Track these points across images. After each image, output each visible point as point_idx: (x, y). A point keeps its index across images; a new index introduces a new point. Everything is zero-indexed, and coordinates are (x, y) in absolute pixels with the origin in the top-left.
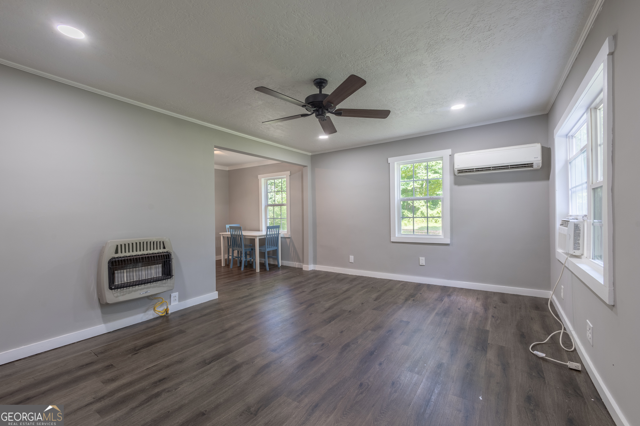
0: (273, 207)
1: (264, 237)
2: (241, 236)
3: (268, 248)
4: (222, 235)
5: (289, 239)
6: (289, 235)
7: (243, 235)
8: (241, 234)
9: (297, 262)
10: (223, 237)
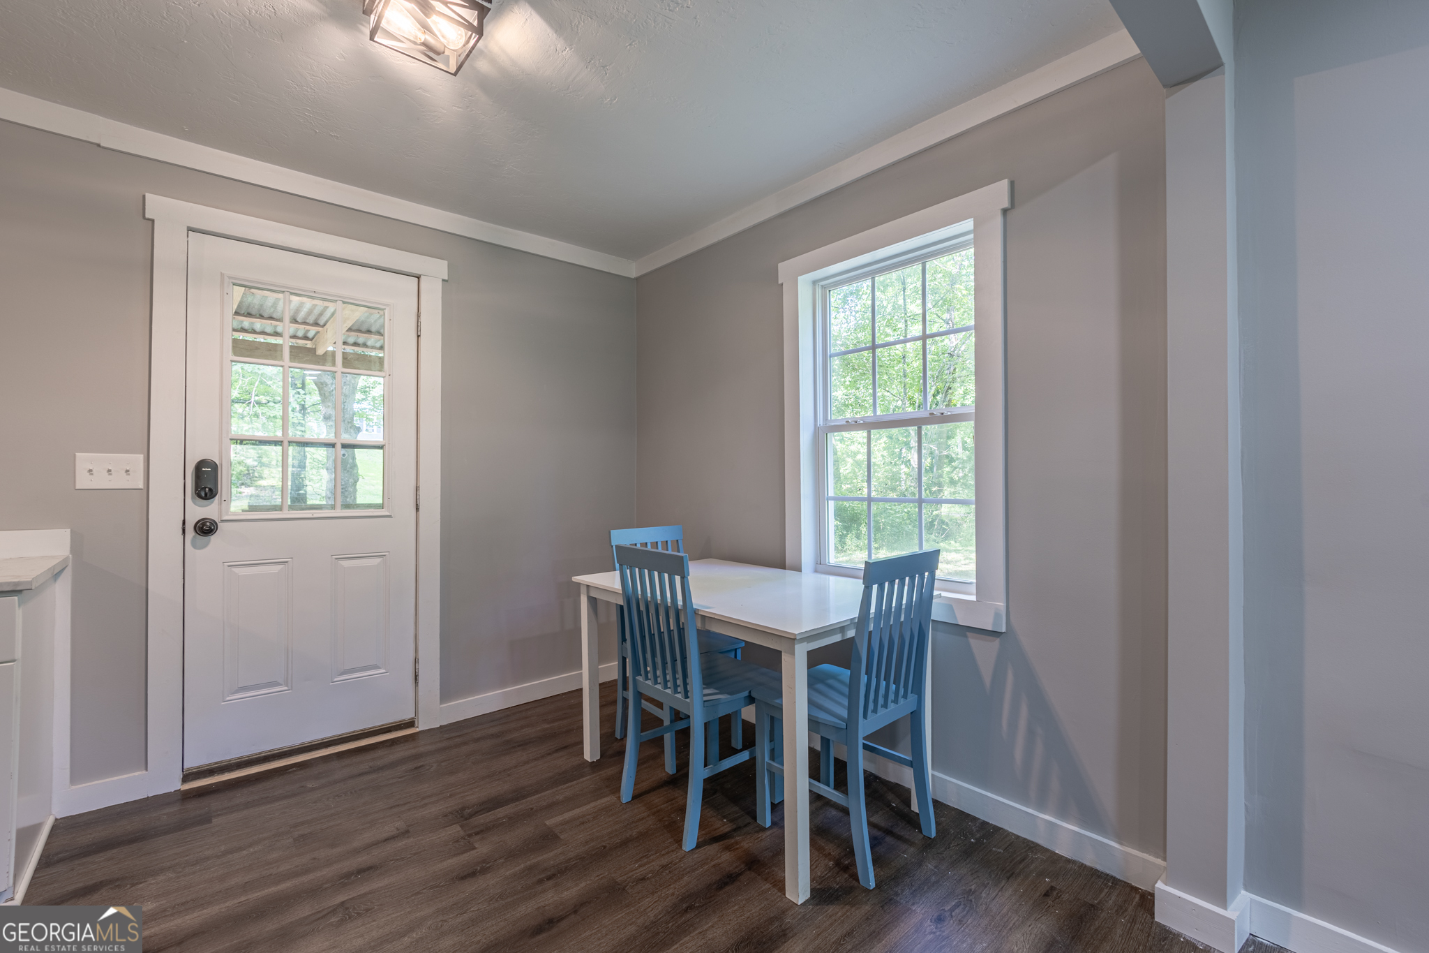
0: (865, 434)
1: (837, 638)
2: (680, 614)
3: (865, 717)
4: (583, 590)
5: (996, 643)
6: (997, 615)
7: (696, 612)
8: (680, 603)
9: (1063, 813)
10: (593, 602)
